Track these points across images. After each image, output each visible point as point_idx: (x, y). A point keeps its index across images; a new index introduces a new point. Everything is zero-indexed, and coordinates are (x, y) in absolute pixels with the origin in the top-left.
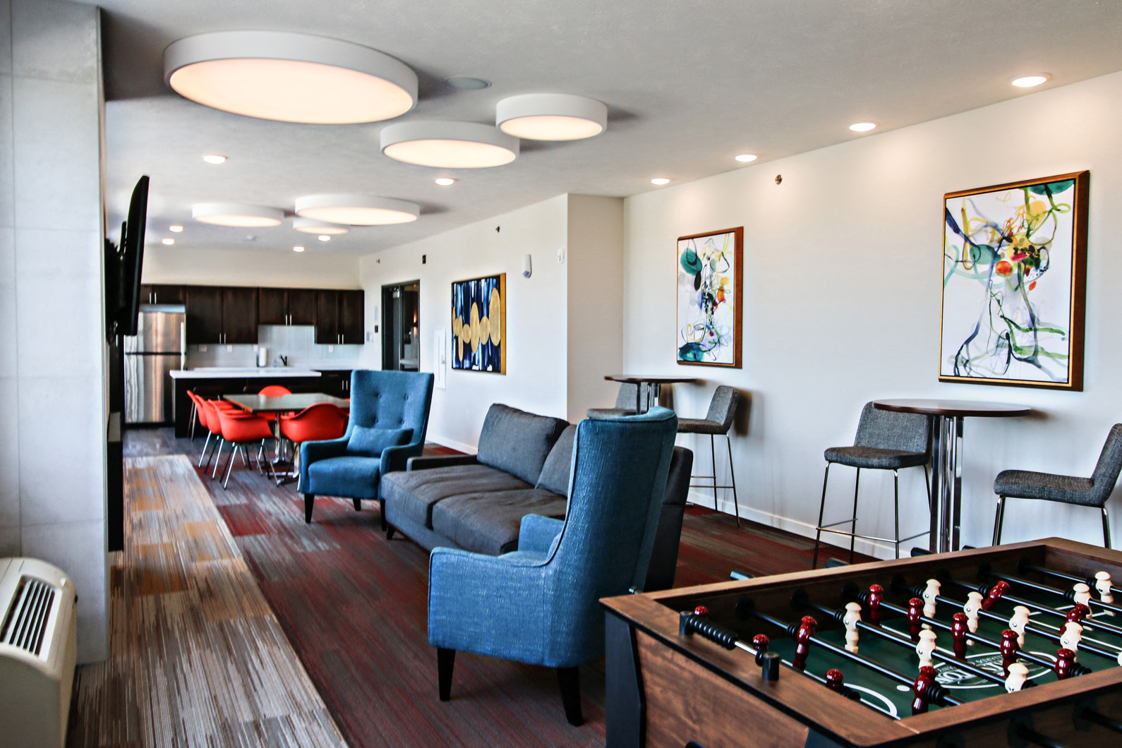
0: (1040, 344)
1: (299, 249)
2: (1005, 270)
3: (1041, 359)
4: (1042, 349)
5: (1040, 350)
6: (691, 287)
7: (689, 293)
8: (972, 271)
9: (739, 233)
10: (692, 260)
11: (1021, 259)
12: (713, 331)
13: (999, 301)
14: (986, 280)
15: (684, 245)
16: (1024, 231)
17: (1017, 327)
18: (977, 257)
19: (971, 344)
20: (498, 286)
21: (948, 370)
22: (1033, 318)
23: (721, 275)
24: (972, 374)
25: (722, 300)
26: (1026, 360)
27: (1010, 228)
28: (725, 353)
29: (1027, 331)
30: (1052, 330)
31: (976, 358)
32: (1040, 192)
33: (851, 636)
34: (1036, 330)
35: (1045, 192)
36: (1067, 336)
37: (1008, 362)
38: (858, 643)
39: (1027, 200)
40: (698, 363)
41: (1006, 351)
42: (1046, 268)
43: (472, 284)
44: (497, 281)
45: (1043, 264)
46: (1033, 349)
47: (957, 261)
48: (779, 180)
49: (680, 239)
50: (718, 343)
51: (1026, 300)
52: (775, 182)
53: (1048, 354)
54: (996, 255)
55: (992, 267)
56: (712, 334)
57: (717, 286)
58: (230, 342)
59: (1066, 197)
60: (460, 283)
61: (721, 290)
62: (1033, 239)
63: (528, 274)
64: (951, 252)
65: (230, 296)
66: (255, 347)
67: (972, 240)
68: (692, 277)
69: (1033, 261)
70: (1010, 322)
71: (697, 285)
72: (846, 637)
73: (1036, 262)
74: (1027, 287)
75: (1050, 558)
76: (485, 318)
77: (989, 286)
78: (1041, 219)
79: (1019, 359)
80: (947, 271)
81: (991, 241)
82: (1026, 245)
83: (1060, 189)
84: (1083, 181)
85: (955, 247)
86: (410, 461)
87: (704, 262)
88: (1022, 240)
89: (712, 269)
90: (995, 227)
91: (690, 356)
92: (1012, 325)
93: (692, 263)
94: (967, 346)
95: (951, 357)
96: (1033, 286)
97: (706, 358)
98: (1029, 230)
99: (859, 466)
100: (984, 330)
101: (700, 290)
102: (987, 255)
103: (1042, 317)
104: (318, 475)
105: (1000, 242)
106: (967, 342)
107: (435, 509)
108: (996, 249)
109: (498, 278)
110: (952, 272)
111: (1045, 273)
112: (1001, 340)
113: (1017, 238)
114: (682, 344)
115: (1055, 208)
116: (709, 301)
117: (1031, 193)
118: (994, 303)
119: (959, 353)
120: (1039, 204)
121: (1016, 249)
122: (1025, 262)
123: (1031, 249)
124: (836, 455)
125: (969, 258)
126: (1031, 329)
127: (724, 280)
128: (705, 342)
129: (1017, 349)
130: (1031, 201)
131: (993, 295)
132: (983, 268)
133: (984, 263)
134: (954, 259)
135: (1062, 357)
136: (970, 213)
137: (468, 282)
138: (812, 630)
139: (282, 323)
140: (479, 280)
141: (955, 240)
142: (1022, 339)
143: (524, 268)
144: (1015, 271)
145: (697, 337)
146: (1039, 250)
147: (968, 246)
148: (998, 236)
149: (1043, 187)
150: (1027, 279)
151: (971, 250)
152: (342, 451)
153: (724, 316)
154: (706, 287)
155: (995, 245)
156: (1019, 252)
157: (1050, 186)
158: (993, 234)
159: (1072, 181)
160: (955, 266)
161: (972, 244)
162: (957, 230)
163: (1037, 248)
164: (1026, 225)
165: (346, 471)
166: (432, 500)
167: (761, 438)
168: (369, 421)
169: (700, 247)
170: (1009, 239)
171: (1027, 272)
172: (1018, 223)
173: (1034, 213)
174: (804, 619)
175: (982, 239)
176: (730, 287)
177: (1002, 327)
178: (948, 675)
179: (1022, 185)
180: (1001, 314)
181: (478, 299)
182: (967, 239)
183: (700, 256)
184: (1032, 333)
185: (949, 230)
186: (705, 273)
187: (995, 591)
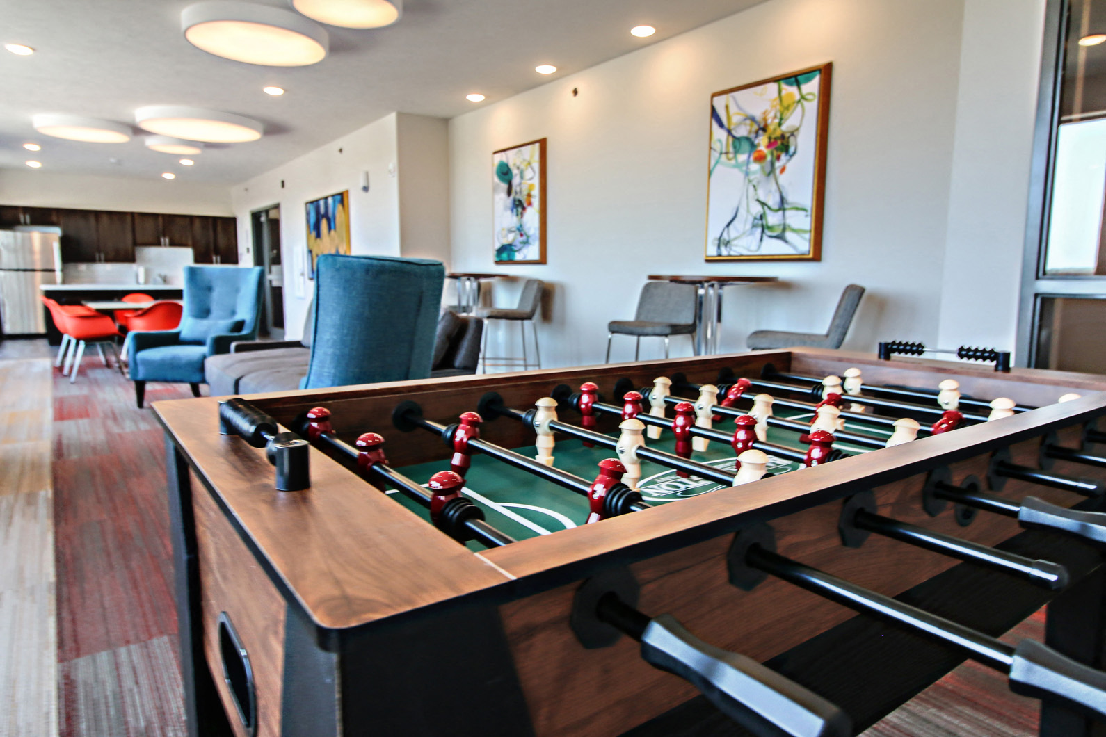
0: (789, 222)
1: (169, 176)
2: (760, 158)
3: (789, 235)
4: (789, 226)
5: (787, 227)
6: (503, 195)
7: (502, 200)
8: (733, 162)
9: (543, 143)
10: (505, 170)
11: (774, 147)
12: (522, 232)
13: (754, 186)
14: (744, 168)
15: (499, 158)
16: (777, 121)
17: (769, 208)
18: (738, 148)
19: (731, 226)
20: (342, 202)
21: (712, 251)
22: (782, 200)
23: (529, 181)
24: (732, 253)
25: (530, 204)
26: (777, 237)
27: (765, 120)
28: (533, 252)
29: (777, 211)
30: (797, 209)
31: (736, 238)
32: (791, 84)
33: (544, 443)
34: (784, 210)
35: (795, 84)
36: (809, 213)
37: (761, 239)
38: (555, 451)
39: (780, 92)
40: (511, 262)
41: (759, 230)
42: (794, 153)
43: (322, 203)
44: (342, 198)
45: (792, 150)
46: (781, 227)
47: (721, 153)
48: (575, 92)
49: (496, 152)
50: (526, 243)
51: (777, 183)
52: (572, 94)
53: (794, 230)
54: (753, 146)
55: (749, 157)
56: (522, 235)
57: (525, 193)
58: (108, 260)
59: (812, 87)
60: (312, 202)
61: (529, 195)
62: (784, 128)
63: (366, 189)
64: (716, 146)
65: (105, 220)
66: (134, 267)
67: (734, 133)
68: (504, 186)
69: (783, 147)
70: (763, 204)
71: (509, 193)
72: (537, 445)
73: (786, 148)
74: (778, 172)
75: (794, 365)
76: (333, 232)
77: (747, 174)
78: (791, 109)
79: (771, 237)
80: (713, 162)
81: (750, 132)
82: (778, 134)
83: (808, 80)
84: (826, 71)
85: (720, 141)
86: (233, 345)
87: (515, 172)
88: (775, 130)
89: (522, 177)
90: (753, 119)
91: (505, 256)
92: (766, 208)
93: (505, 173)
94: (728, 230)
95: (715, 239)
96: (783, 170)
97: (518, 257)
98: (781, 119)
99: (639, 335)
100: (742, 212)
101: (512, 197)
102: (746, 146)
103: (791, 198)
104: (146, 363)
105: (757, 133)
106: (728, 225)
107: (242, 383)
108: (753, 140)
109: (341, 194)
110: (717, 163)
111: (794, 158)
112: (756, 221)
113: (771, 128)
114: (498, 246)
115: (803, 97)
116: (519, 206)
117: (784, 86)
118: (751, 188)
119: (721, 236)
120: (791, 95)
121: (770, 138)
122: (777, 149)
123: (783, 137)
124: (616, 327)
125: (731, 150)
126: (779, 209)
127: (531, 187)
128: (517, 243)
129: (770, 228)
130: (783, 93)
131: (750, 181)
132: (742, 157)
133: (743, 153)
134: (719, 150)
135: (805, 231)
136: (733, 109)
137: (317, 201)
138: (477, 430)
139: (158, 244)
140: (326, 198)
141: (720, 134)
142: (773, 219)
143: (362, 183)
144: (769, 158)
145: (511, 237)
146: (788, 138)
147: (731, 139)
148: (755, 127)
149: (793, 79)
150: (778, 165)
151: (733, 143)
152: (175, 340)
153: (531, 217)
154: (516, 193)
155: (752, 136)
156: (772, 140)
157: (799, 78)
158: (751, 125)
159: (818, 72)
160: (719, 158)
161: (734, 137)
162: (721, 125)
163: (787, 135)
164: (778, 115)
165: (174, 358)
166: (239, 376)
167: (563, 323)
168: (203, 312)
169: (512, 158)
170: (764, 129)
171: (778, 158)
172: (771, 115)
173: (785, 103)
174: (464, 416)
175: (742, 132)
176: (536, 192)
177: (757, 209)
178: (668, 485)
179: (776, 80)
180: (756, 198)
181: (326, 215)
182: (729, 132)
183: (511, 166)
184: (780, 213)
185: (715, 125)
186: (516, 181)
187: (734, 389)
